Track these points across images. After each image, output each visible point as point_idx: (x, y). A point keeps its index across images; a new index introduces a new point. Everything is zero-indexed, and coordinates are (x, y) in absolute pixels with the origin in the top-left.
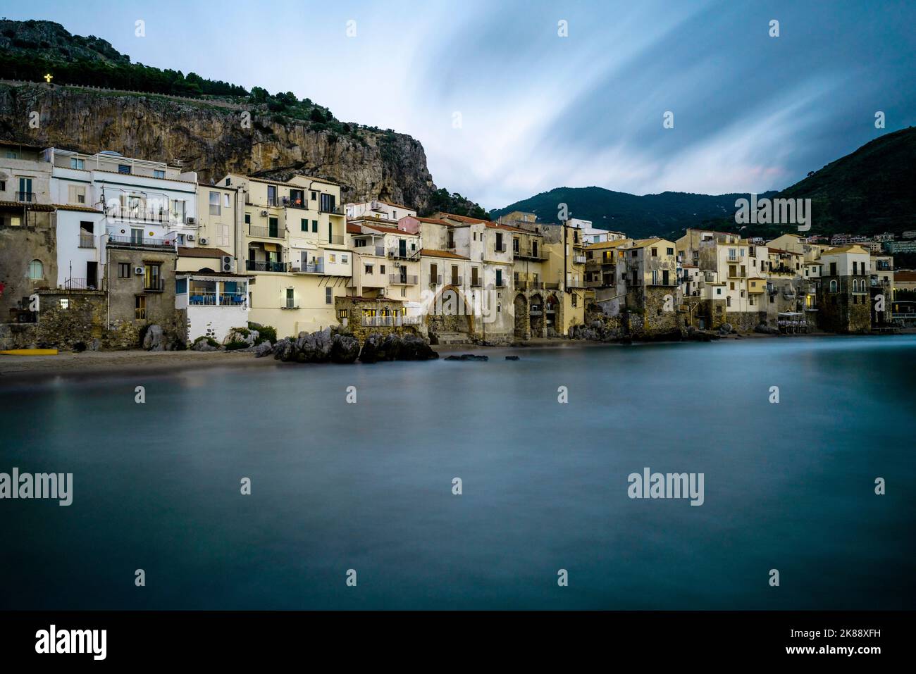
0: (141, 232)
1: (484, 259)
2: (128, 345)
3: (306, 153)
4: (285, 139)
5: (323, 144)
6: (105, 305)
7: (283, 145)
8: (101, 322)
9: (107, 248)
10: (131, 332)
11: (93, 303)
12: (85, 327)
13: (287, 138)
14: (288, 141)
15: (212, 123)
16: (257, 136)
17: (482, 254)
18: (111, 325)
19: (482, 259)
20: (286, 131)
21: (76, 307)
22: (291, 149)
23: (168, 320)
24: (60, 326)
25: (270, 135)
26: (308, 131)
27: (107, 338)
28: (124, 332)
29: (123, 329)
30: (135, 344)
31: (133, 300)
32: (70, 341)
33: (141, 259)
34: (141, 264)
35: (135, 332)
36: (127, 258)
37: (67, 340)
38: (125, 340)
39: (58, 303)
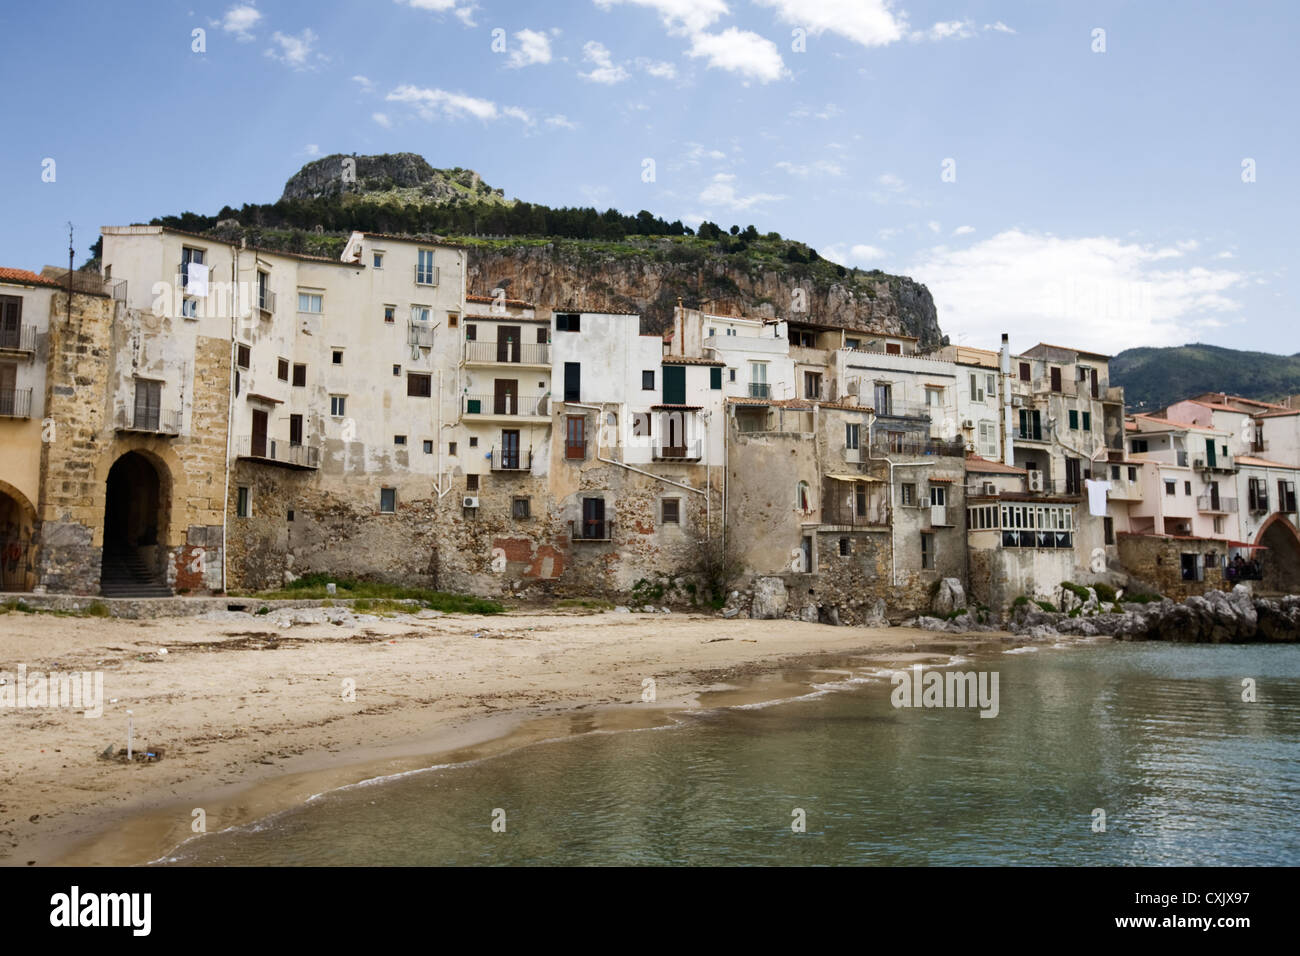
3: (782, 311)
4: (750, 291)
5: (809, 297)
6: (889, 546)
7: (747, 303)
8: (885, 573)
10: (919, 589)
11: (877, 545)
12: (869, 580)
13: (753, 290)
14: (754, 296)
15: (644, 274)
18: (897, 578)
20: (752, 281)
21: (857, 551)
23: (959, 570)
24: (840, 577)
25: (728, 286)
26: (784, 278)
27: (893, 597)
28: (911, 589)
29: (910, 584)
30: (923, 607)
31: (920, 540)
32: (852, 602)
33: (927, 477)
34: (927, 485)
35: (924, 588)
36: (911, 476)
37: (848, 600)
38: (913, 601)
39: (838, 544)
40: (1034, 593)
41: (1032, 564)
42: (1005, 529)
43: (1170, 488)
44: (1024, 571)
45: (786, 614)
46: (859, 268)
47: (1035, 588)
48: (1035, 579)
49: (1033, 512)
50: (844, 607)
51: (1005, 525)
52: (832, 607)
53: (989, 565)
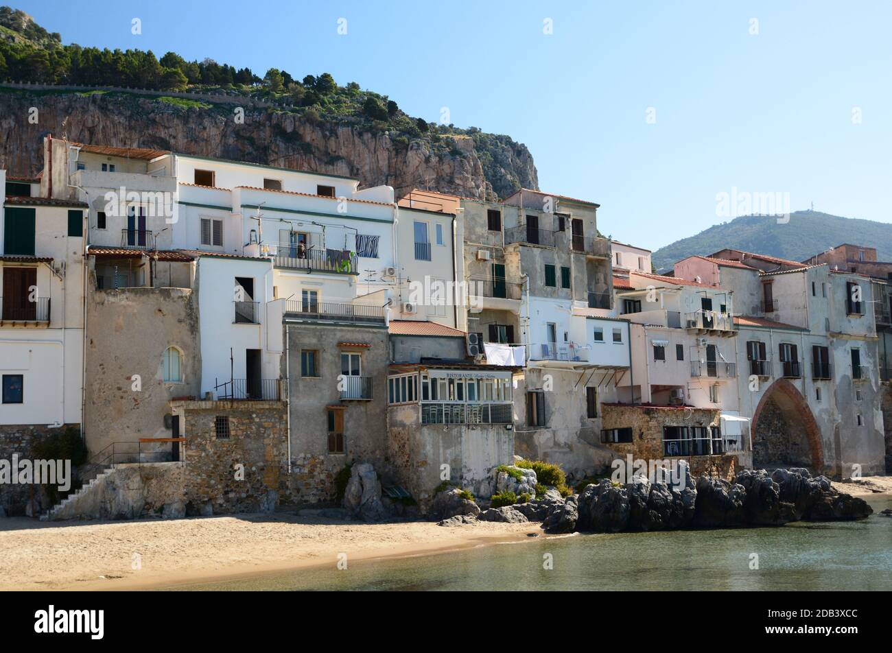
0: (314, 293)
1: (831, 329)
2: (320, 500)
3: (358, 169)
4: (322, 149)
5: (386, 154)
6: (283, 426)
7: (320, 160)
8: (276, 459)
9: (284, 322)
10: (323, 477)
11: (266, 425)
12: (254, 469)
13: (326, 147)
14: (327, 153)
15: (205, 128)
16: (277, 146)
17: (827, 320)
18: (293, 464)
19: (828, 329)
20: (324, 136)
21: (240, 433)
22: (333, 165)
23: (377, 452)
24: (216, 466)
25: (298, 143)
26: (360, 134)
27: (287, 488)
28: (313, 477)
29: (311, 472)
30: (328, 498)
31: (325, 418)
32: (232, 495)
33: (335, 342)
34: (335, 351)
35: (329, 476)
36: (314, 341)
37: (226, 493)
38: (315, 492)
39: (213, 425)
40: (461, 477)
41: (461, 443)
42: (426, 402)
43: (659, 353)
44: (448, 451)
45: (145, 512)
46: (455, 126)
47: (464, 470)
48: (464, 460)
49: (463, 382)
50: (221, 501)
51: (426, 397)
52: (204, 503)
53: (409, 445)
